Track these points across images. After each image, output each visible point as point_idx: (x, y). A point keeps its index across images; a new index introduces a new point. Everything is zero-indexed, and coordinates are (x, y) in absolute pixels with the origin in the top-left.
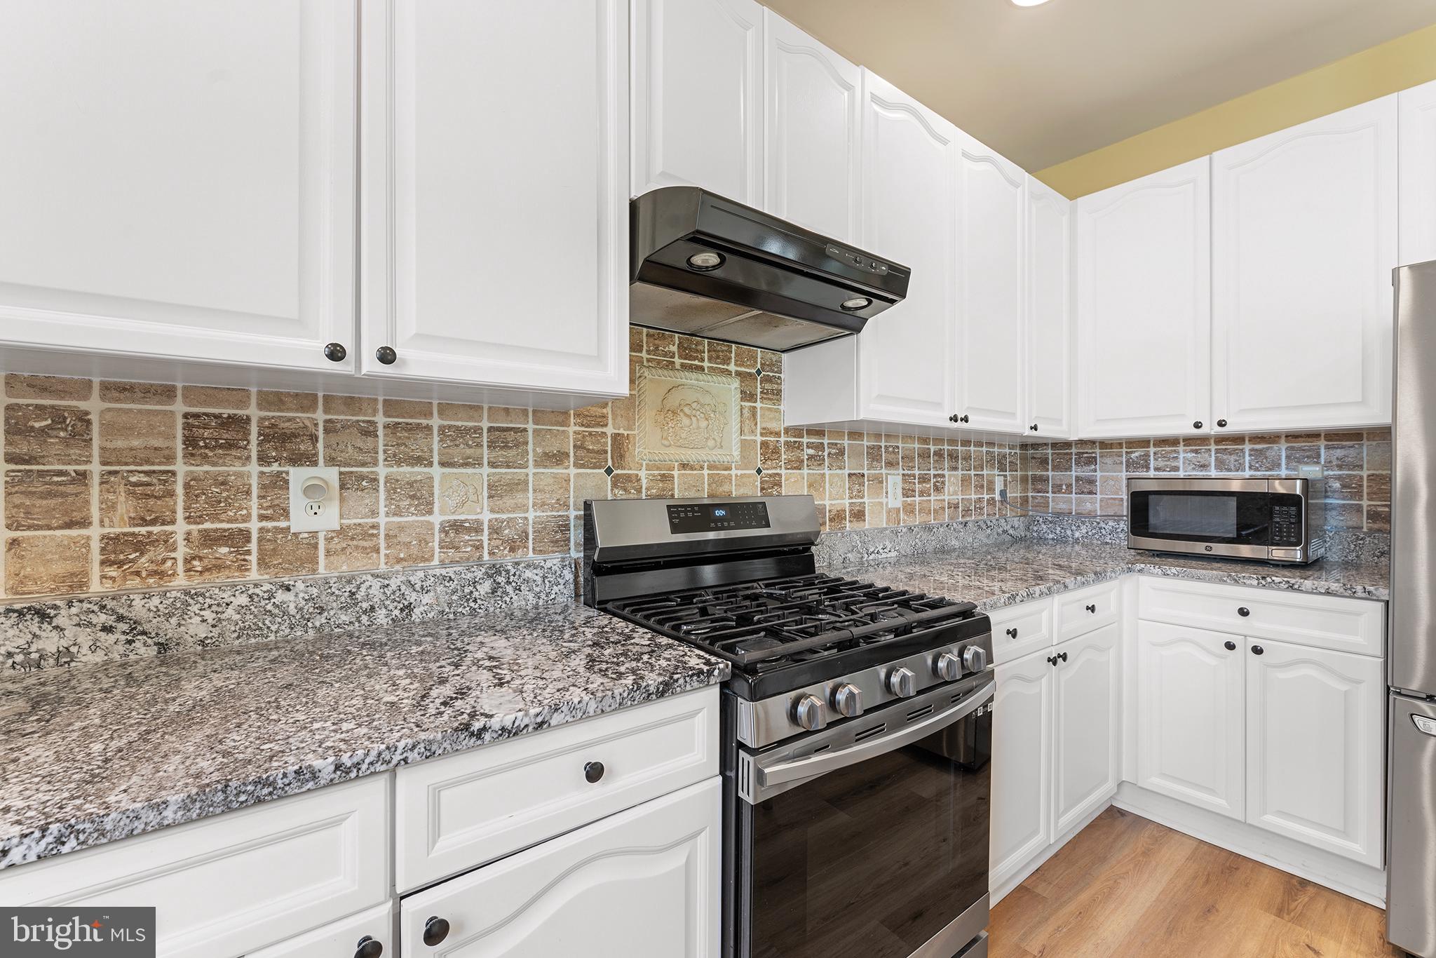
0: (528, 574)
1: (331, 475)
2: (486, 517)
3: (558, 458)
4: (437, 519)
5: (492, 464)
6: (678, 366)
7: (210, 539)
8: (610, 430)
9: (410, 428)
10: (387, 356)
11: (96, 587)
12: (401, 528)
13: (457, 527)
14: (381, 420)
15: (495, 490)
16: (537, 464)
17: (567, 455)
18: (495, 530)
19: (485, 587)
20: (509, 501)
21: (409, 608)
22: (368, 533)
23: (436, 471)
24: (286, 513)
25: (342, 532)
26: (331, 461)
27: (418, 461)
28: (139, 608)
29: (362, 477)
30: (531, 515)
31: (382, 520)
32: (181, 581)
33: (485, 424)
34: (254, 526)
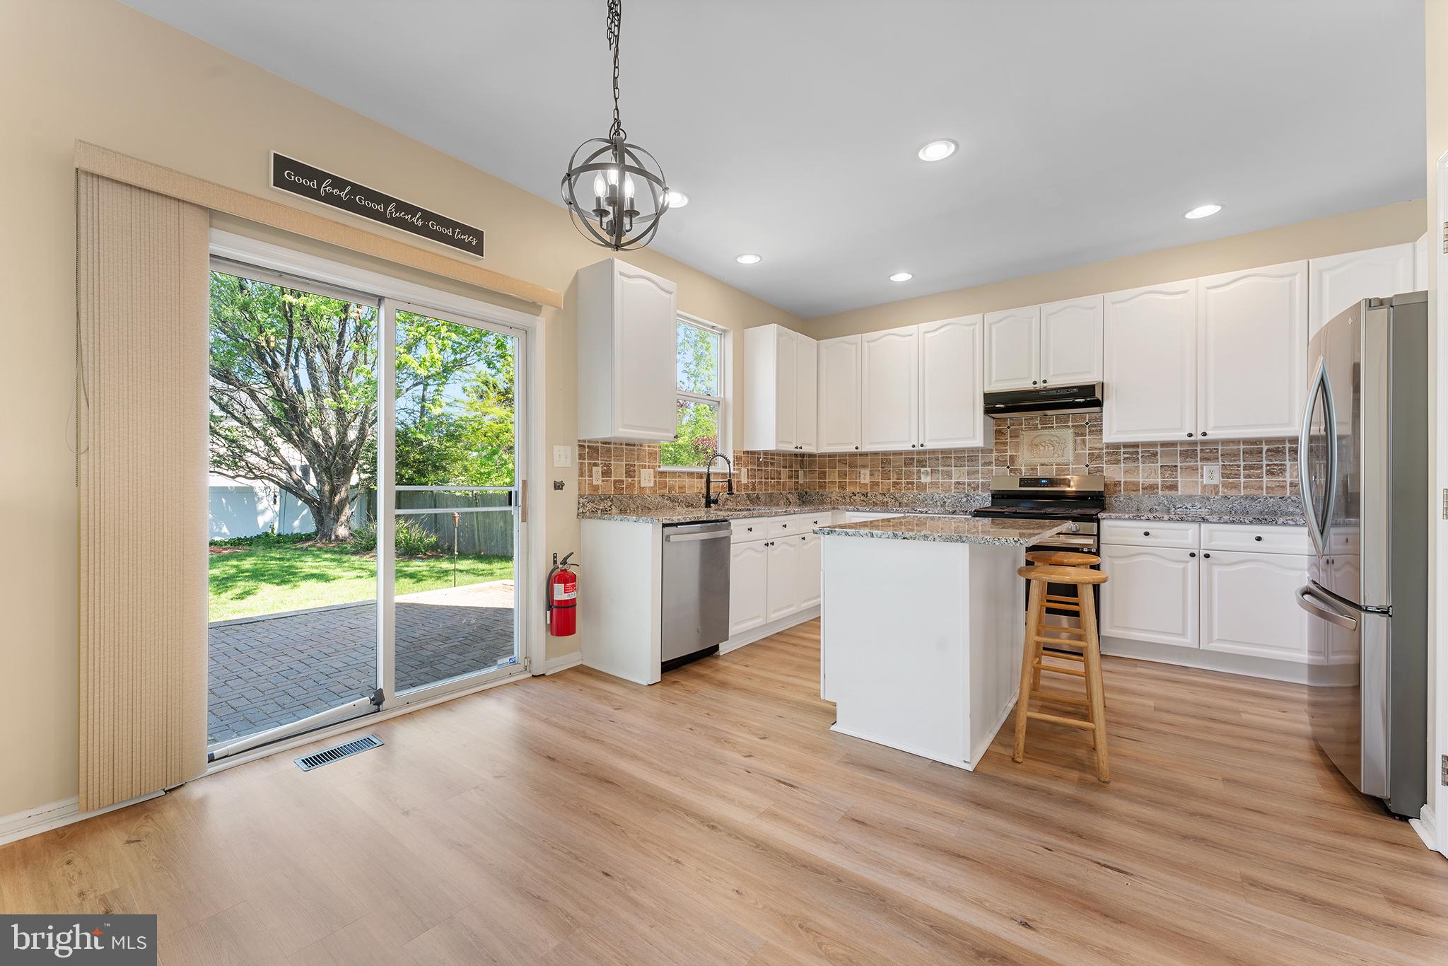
0: (977, 497)
1: (929, 469)
2: (966, 481)
3: (990, 464)
4: (953, 481)
5: (968, 466)
6: (1039, 428)
7: (908, 483)
8: (1008, 454)
9: (946, 458)
10: (922, 445)
11: (892, 491)
12: (944, 483)
13: (958, 483)
14: (940, 456)
15: (969, 473)
16: (982, 466)
17: (992, 463)
18: (969, 485)
19: (965, 500)
20: (973, 476)
21: (945, 502)
22: (937, 483)
23: (953, 468)
24: (921, 479)
25: (931, 483)
26: (929, 467)
27: (949, 466)
28: (897, 495)
29: (935, 470)
30: (980, 481)
31: (940, 481)
32: (903, 491)
33: (966, 455)
34: (915, 481)
